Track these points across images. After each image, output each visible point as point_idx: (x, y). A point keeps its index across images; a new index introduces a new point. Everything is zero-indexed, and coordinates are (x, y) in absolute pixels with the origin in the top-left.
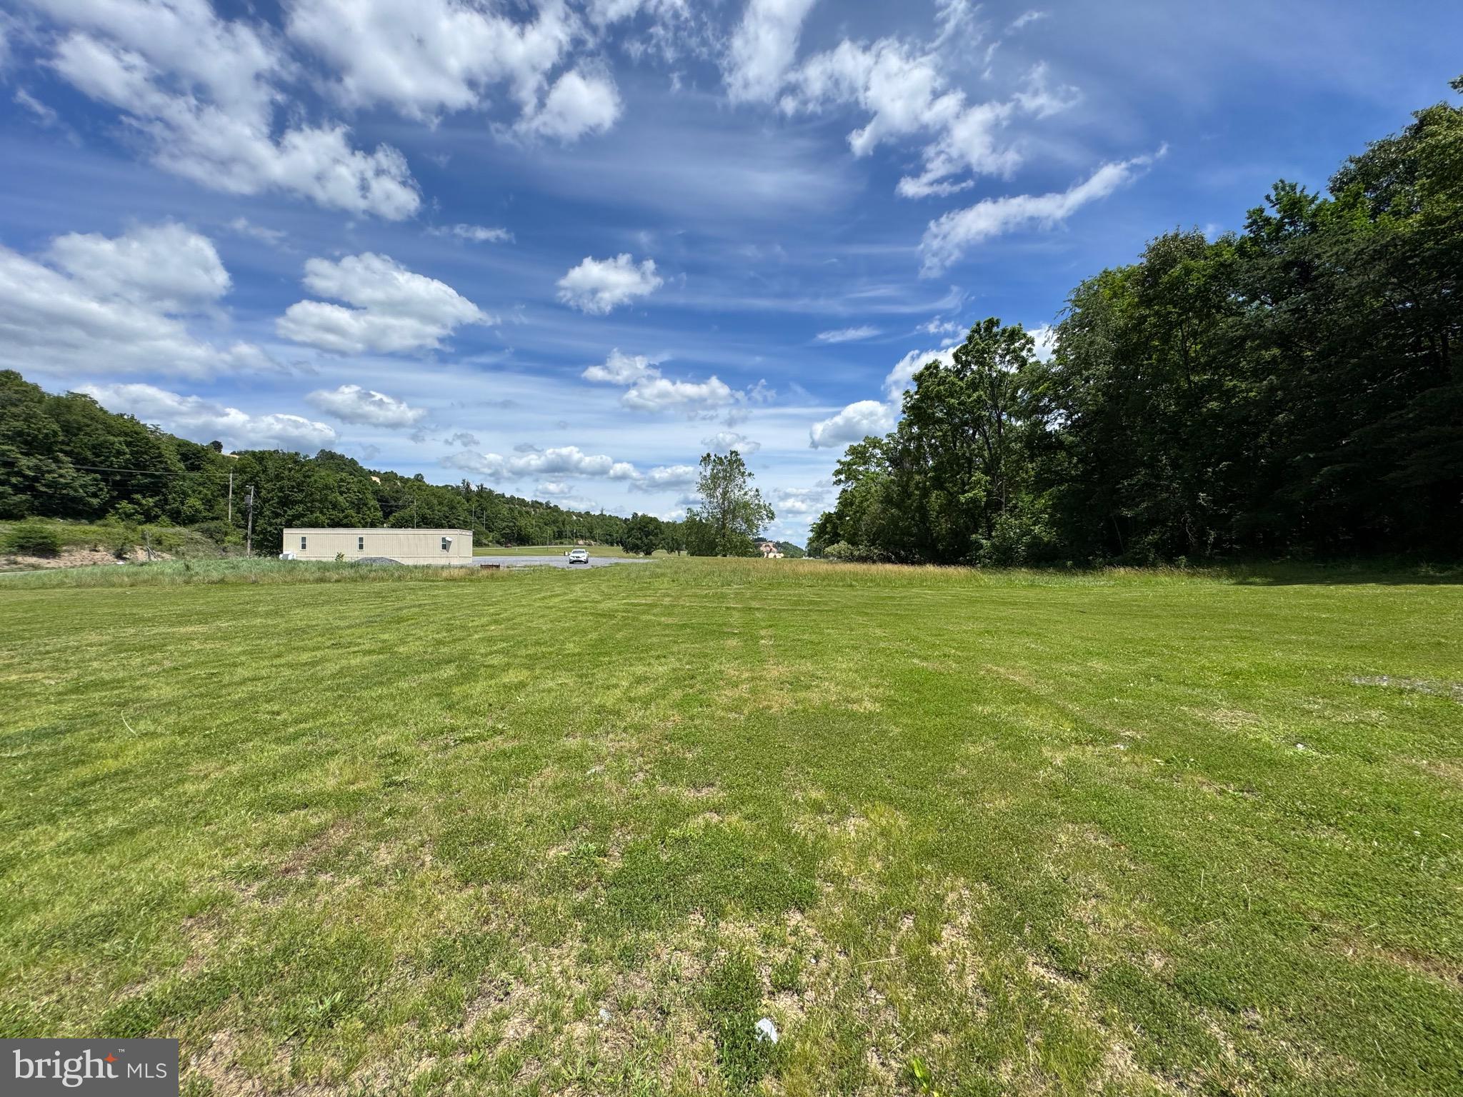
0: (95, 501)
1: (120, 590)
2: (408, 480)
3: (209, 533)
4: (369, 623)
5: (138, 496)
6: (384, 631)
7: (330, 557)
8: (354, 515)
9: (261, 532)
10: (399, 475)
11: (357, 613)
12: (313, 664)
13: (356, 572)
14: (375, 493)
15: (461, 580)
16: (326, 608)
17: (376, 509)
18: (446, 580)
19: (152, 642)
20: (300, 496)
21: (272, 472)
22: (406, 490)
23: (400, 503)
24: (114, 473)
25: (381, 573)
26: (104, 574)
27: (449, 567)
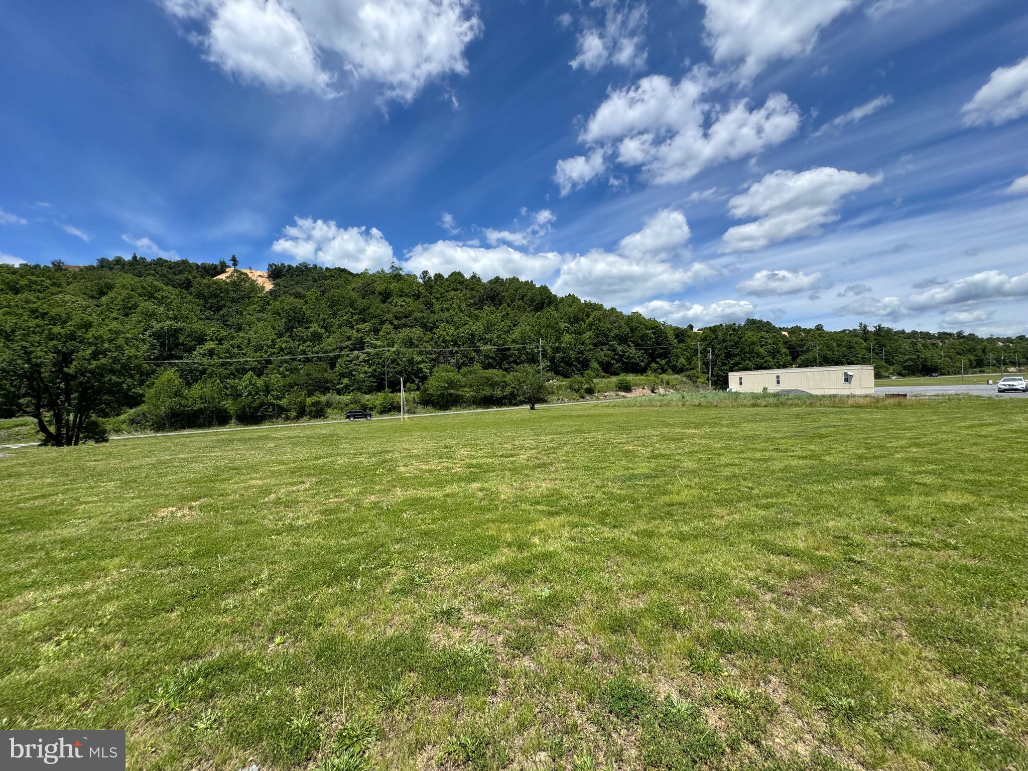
0: (643, 364)
1: (656, 409)
2: (810, 330)
3: (690, 377)
4: (796, 436)
5: (659, 360)
6: (810, 443)
7: (759, 390)
8: (771, 360)
9: (716, 375)
10: (802, 327)
11: (785, 429)
12: (766, 460)
13: (777, 400)
14: (785, 343)
15: (866, 407)
16: (763, 424)
17: (786, 355)
18: (852, 406)
19: (677, 437)
20: (737, 351)
21: (720, 338)
22: (809, 338)
23: (805, 348)
24: (649, 349)
25: (796, 401)
26: (650, 400)
27: (854, 396)
